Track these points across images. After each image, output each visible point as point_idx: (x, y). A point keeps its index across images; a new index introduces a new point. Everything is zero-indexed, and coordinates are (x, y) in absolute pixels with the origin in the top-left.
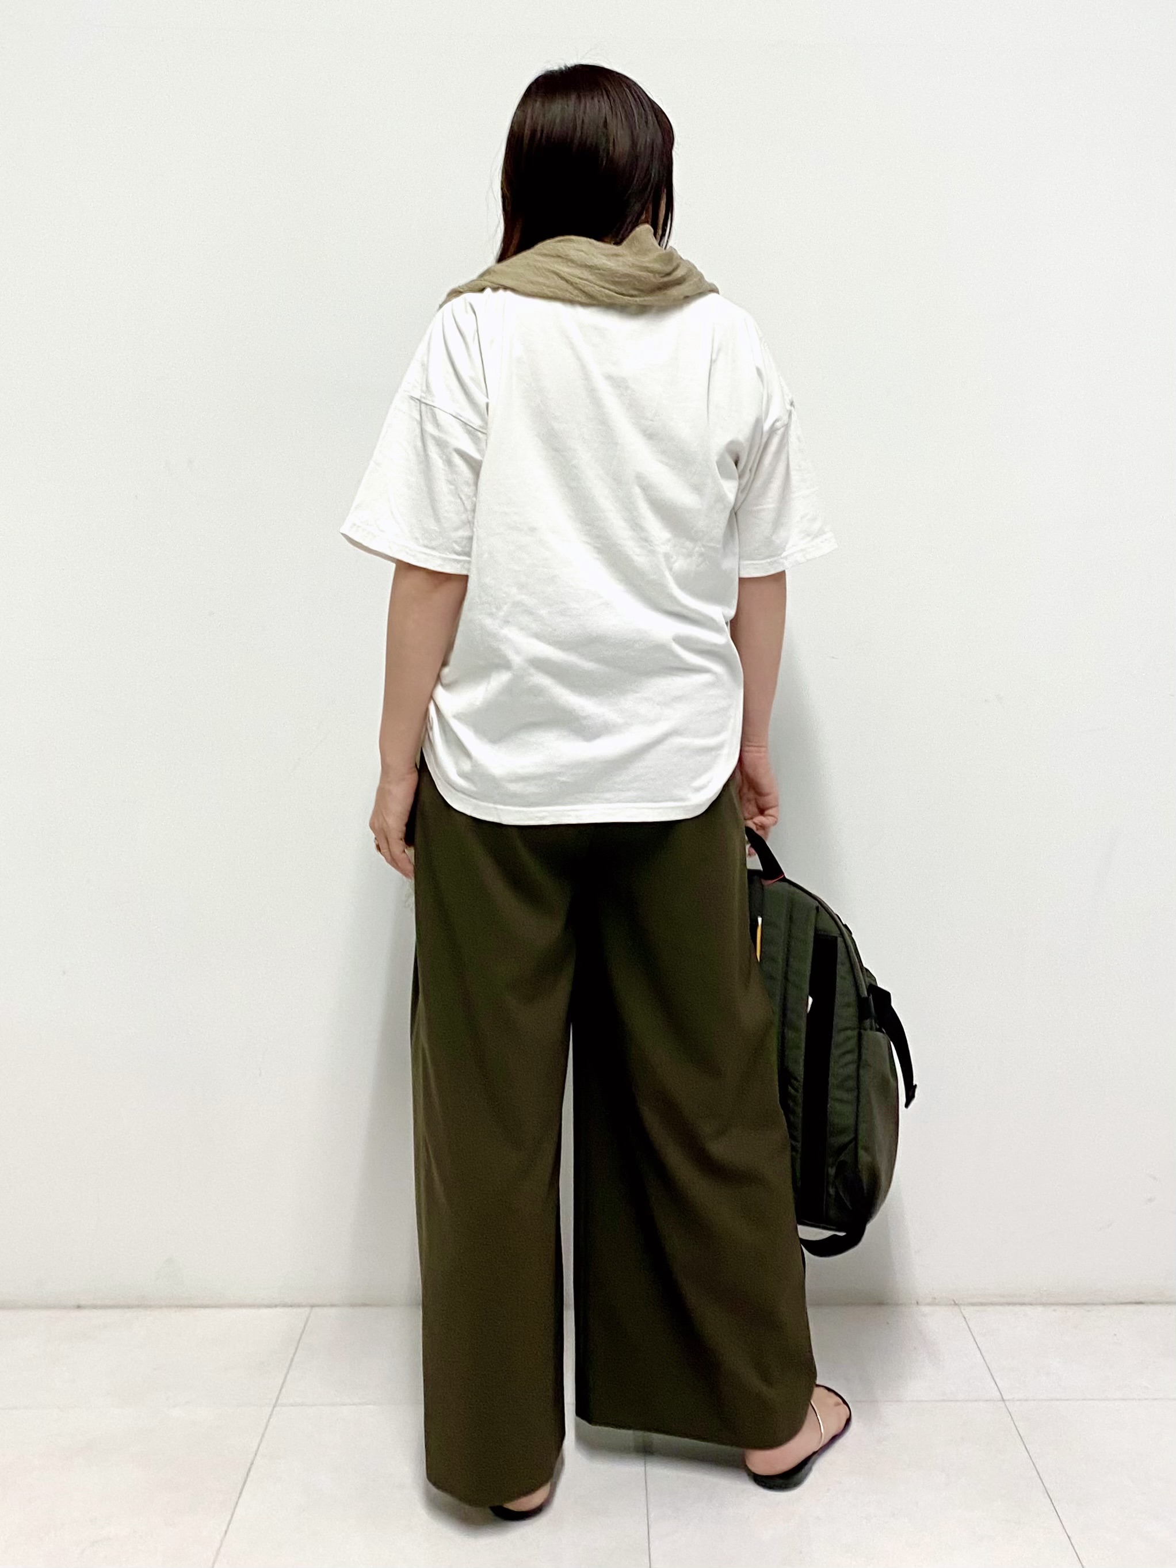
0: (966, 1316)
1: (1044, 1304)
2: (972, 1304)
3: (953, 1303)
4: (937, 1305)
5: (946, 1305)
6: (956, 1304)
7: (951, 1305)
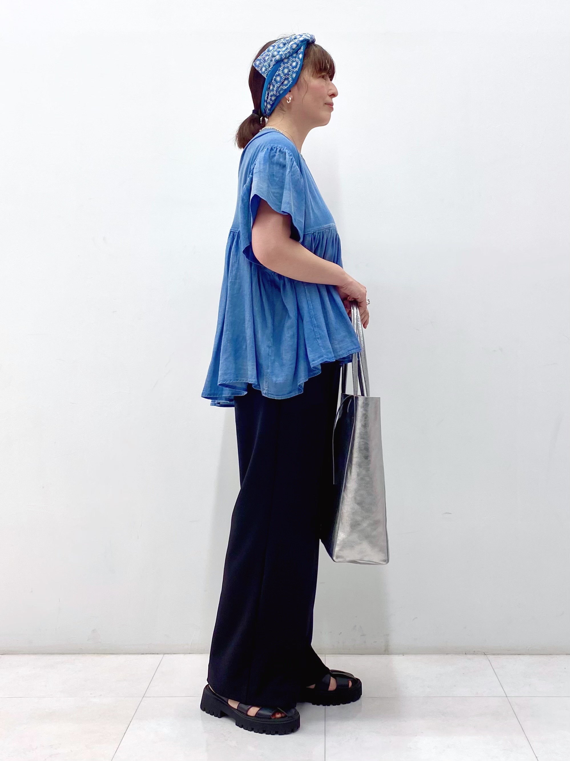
0: (489, 659)
1: (530, 654)
2: (494, 654)
3: (483, 653)
4: (475, 654)
5: (480, 654)
6: (485, 654)
7: (482, 654)
